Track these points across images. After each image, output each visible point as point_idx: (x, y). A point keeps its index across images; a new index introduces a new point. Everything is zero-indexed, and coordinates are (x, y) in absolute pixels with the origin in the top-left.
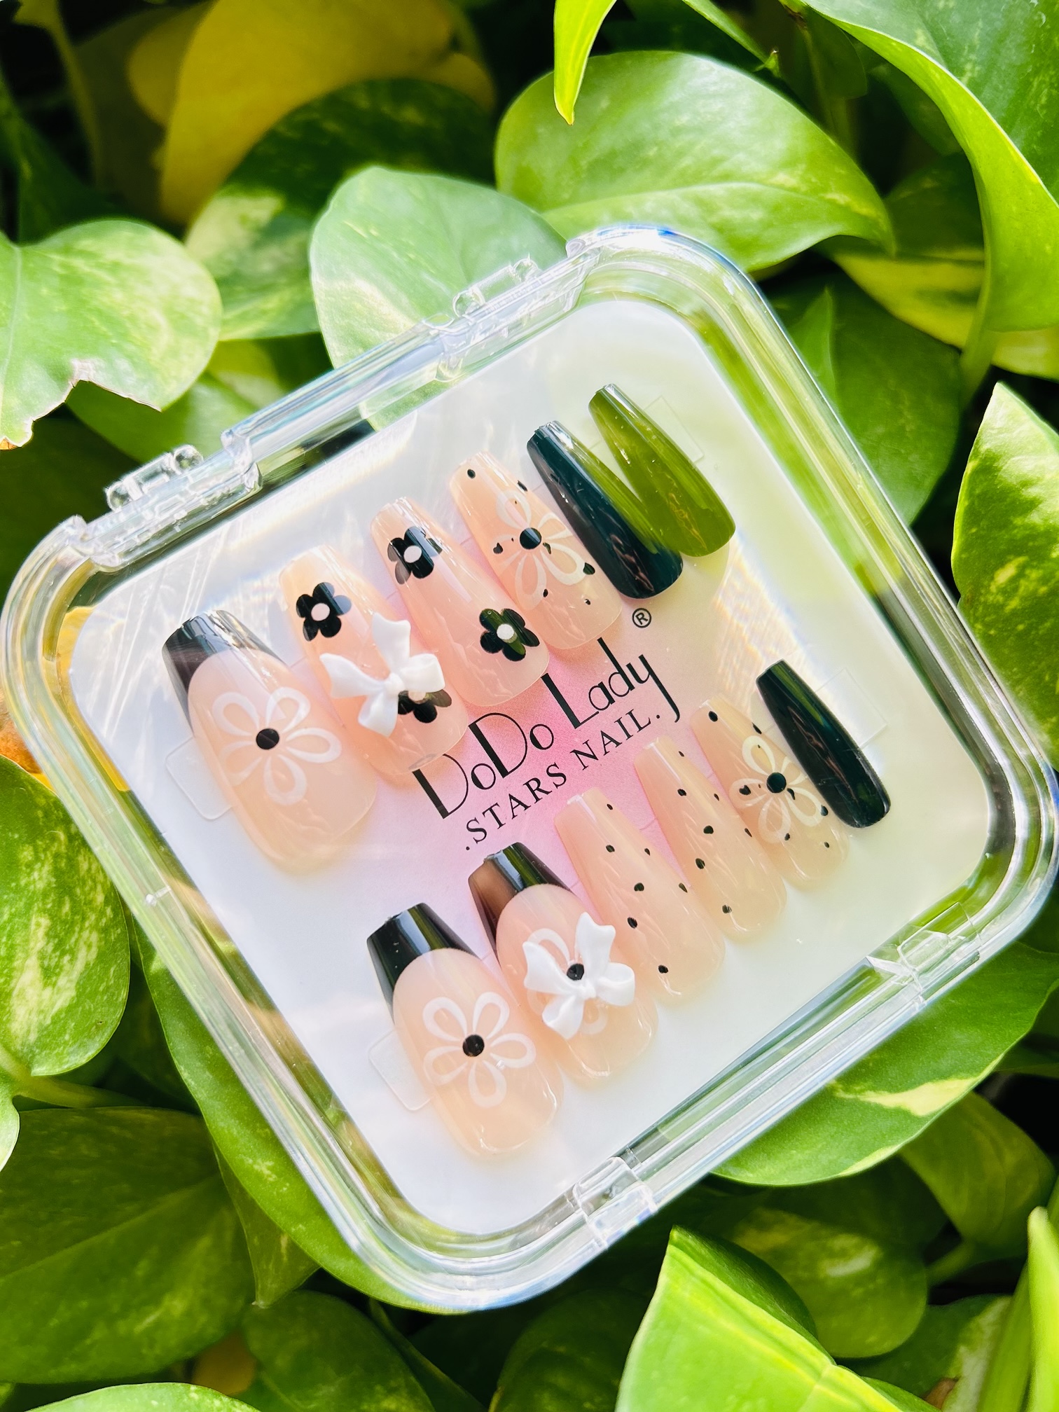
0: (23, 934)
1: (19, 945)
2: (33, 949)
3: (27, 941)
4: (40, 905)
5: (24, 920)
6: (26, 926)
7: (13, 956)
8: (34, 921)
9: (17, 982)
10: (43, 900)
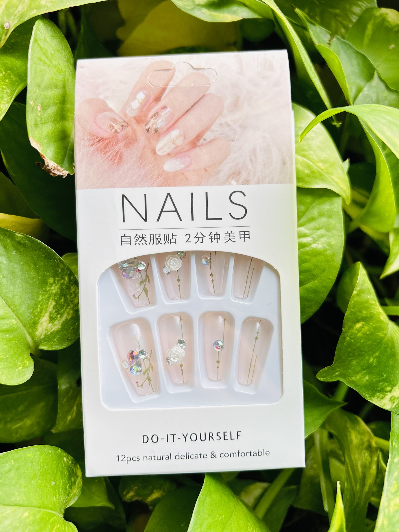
0: (46, 306)
1: (44, 309)
2: (48, 311)
3: (47, 308)
4: (53, 298)
5: (47, 301)
6: (47, 303)
7: (42, 312)
8: (50, 302)
9: (41, 320)
10: (54, 296)
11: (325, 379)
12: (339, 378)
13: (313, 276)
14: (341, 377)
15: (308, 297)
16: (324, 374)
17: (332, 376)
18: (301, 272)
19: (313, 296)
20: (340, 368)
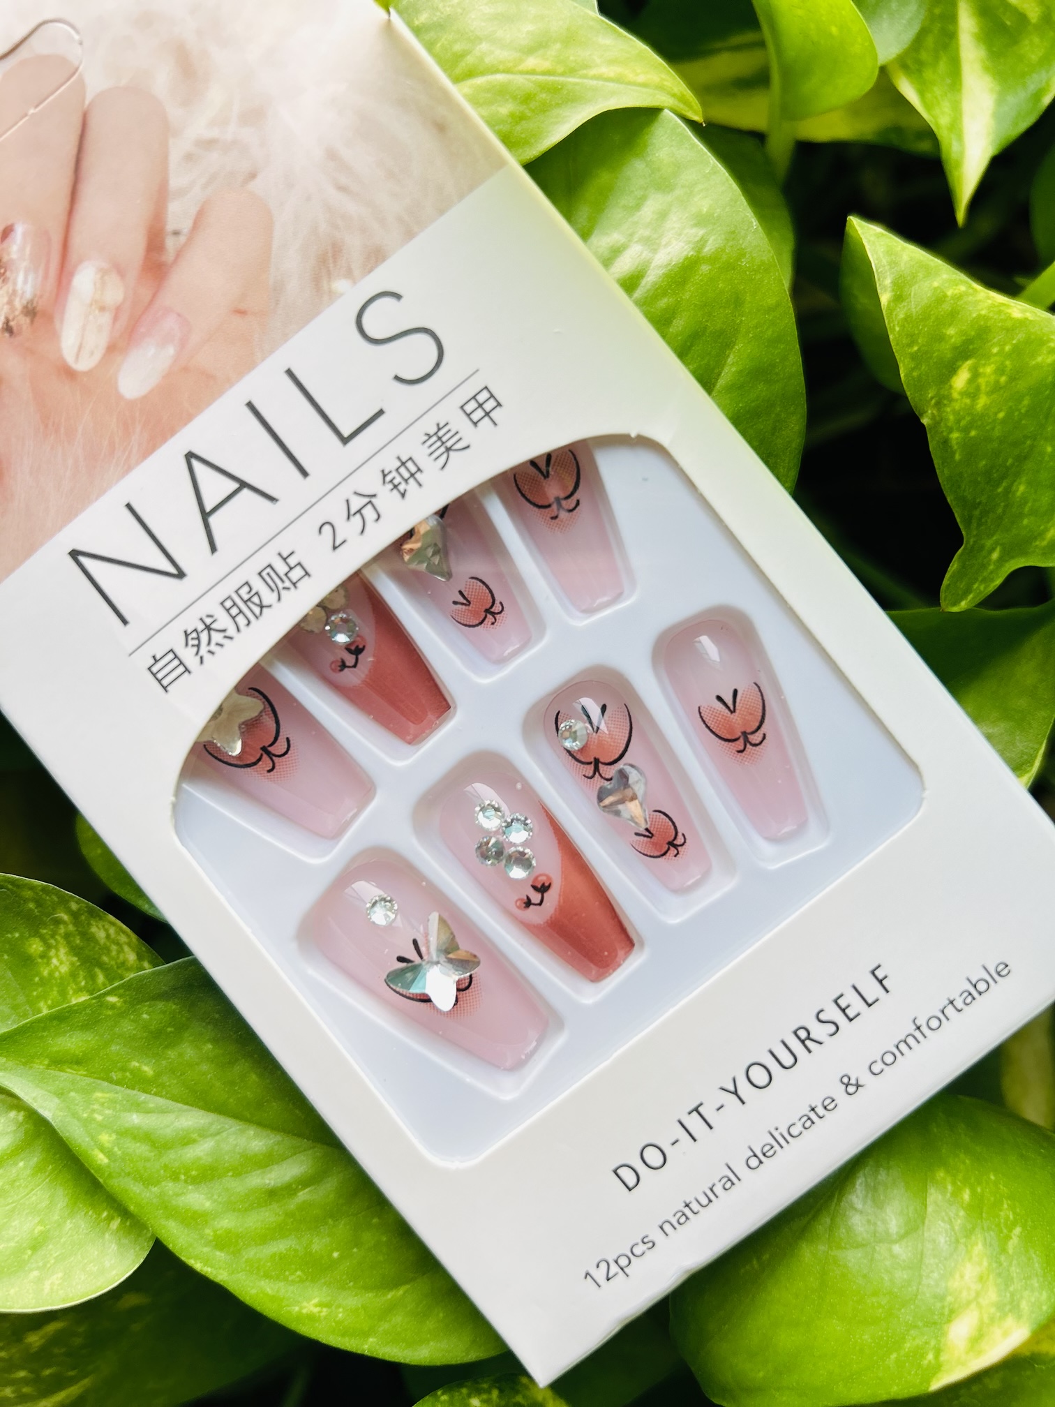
11: (971, 596)
12: (1007, 565)
13: (720, 341)
14: (1013, 558)
15: (753, 404)
16: (962, 585)
17: (985, 574)
18: (682, 353)
19: (761, 390)
20: (992, 536)
